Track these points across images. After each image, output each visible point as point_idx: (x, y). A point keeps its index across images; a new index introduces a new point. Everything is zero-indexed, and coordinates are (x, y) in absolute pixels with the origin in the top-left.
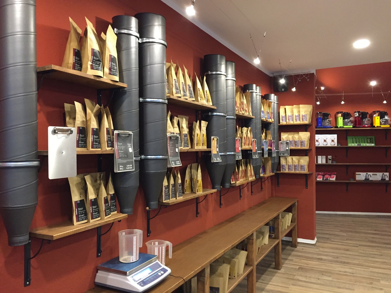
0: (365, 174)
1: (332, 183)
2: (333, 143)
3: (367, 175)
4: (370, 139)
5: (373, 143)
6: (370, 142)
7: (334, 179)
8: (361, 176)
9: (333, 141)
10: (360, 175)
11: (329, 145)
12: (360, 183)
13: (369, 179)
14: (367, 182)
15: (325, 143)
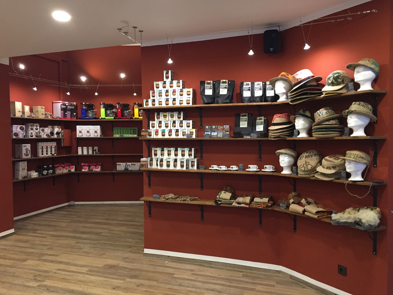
0: (124, 164)
1: (97, 174)
2: (96, 134)
3: (127, 165)
4: (134, 130)
5: (135, 134)
6: (133, 133)
7: (98, 170)
8: (121, 167)
9: (96, 132)
10: (120, 165)
11: (92, 136)
12: (121, 173)
13: (128, 169)
14: (126, 172)
15: (88, 134)
